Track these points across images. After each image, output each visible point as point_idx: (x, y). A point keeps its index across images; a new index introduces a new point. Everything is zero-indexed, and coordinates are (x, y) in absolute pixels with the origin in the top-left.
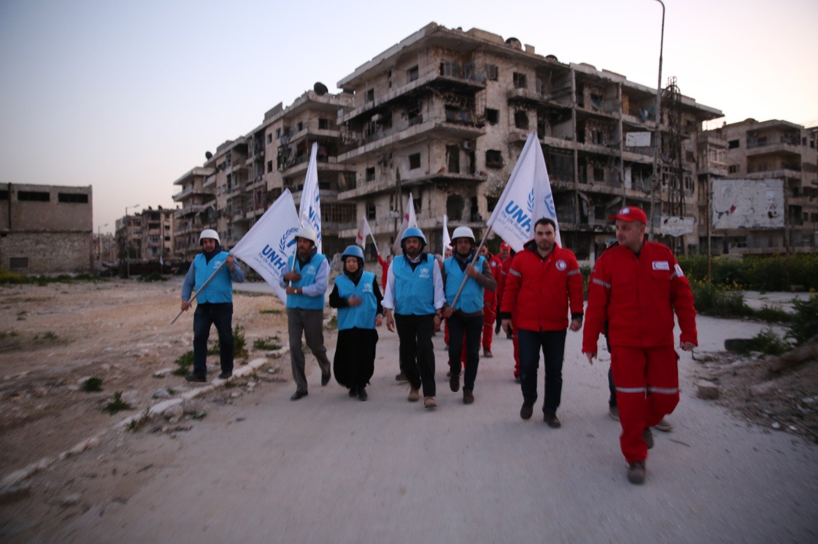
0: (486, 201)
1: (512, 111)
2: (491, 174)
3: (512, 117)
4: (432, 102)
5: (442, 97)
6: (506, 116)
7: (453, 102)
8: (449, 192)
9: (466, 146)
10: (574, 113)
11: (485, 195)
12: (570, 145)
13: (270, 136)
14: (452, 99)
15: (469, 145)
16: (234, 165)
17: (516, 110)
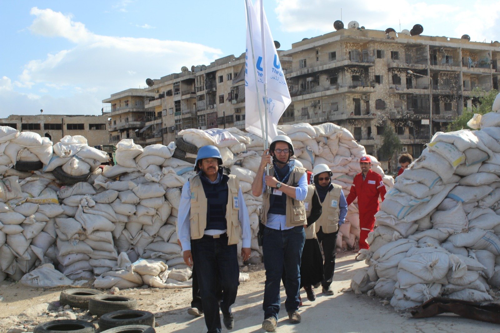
0: (376, 129)
1: (391, 75)
2: (379, 113)
3: (391, 78)
4: (345, 75)
5: (350, 71)
6: (387, 78)
7: (356, 73)
8: (355, 125)
9: (364, 98)
10: (429, 71)
11: (375, 126)
12: (426, 92)
13: (221, 78)
14: (355, 72)
15: (366, 97)
16: (183, 95)
17: (393, 74)
